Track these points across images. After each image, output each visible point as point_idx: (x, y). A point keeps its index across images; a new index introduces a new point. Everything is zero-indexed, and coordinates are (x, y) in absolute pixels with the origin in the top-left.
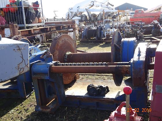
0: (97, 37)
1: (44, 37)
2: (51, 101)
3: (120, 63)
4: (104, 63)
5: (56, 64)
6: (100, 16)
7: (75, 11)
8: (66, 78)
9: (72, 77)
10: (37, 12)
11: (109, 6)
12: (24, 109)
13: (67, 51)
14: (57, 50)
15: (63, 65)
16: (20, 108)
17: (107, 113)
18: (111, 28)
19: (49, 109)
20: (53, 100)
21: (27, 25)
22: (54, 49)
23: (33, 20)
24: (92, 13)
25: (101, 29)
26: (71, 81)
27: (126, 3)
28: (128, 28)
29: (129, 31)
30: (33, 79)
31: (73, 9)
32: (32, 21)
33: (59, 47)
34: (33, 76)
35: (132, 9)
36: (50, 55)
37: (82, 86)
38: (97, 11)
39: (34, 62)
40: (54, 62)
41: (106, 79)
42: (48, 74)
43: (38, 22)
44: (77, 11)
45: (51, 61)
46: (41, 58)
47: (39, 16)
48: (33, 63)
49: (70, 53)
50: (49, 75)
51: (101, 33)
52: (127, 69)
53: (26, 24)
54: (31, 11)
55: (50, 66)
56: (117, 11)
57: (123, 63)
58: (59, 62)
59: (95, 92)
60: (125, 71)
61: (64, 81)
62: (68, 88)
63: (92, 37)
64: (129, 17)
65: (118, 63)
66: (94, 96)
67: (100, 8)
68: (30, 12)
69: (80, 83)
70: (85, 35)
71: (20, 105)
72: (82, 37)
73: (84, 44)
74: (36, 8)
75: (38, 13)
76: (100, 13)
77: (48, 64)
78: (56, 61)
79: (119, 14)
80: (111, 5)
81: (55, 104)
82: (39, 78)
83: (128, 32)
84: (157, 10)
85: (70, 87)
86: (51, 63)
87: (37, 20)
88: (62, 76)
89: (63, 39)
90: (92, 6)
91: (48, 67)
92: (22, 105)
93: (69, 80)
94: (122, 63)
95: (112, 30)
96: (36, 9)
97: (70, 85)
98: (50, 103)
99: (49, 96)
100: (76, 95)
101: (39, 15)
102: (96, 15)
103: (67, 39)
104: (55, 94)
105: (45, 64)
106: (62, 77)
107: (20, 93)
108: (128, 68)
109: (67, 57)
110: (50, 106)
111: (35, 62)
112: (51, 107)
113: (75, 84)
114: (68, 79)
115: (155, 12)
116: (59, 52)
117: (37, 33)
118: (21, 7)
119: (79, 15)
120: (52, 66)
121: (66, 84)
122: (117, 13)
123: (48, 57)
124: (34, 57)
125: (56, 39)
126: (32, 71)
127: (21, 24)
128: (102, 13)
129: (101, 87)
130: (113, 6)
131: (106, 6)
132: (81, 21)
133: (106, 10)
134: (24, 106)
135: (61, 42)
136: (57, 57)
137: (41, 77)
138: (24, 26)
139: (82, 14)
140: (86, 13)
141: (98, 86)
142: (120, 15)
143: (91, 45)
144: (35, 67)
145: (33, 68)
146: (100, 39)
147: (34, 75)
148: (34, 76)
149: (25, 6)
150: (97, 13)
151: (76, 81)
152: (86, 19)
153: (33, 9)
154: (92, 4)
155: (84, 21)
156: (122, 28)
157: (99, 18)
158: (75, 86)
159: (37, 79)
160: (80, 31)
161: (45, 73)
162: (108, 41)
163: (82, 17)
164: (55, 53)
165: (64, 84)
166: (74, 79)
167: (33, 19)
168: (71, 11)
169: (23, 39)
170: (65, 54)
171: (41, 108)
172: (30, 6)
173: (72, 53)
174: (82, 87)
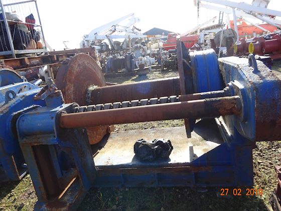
0: (127, 69)
1: (51, 73)
2: (69, 186)
3: (205, 93)
4: (171, 97)
5: (69, 110)
6: (125, 43)
7: (91, 39)
8: (93, 133)
9: (103, 129)
10: (33, 31)
11: (135, 30)
12: (14, 204)
13: (89, 85)
14: (70, 81)
15: (85, 110)
16: (7, 205)
17: (177, 190)
18: (144, 56)
19: (64, 207)
20: (71, 183)
21: (16, 52)
22: (64, 81)
23: (26, 43)
24: (114, 40)
25: (132, 57)
26: (102, 137)
27: (155, 28)
28: (166, 54)
29: (166, 58)
30: (21, 147)
31: (89, 36)
32: (25, 46)
33: (73, 78)
34: (22, 141)
35: (163, 33)
36: (56, 91)
37: (121, 143)
38: (121, 37)
39: (22, 110)
40: (65, 106)
41: (156, 125)
42: (54, 133)
43: (36, 47)
44: (94, 39)
45: (60, 104)
46: (35, 100)
47: (37, 39)
48: (19, 112)
49: (95, 87)
50: (56, 134)
51: (131, 62)
52: (232, 103)
53: (15, 49)
54: (23, 29)
55: (59, 116)
56: (146, 36)
57: (212, 94)
58: (78, 105)
59: (150, 155)
60: (227, 110)
61: (89, 139)
62: (98, 151)
63: (120, 69)
64: (161, 44)
65: (202, 94)
66: (151, 162)
67: (124, 33)
68: (21, 31)
69: (117, 138)
70: (110, 67)
71: (6, 198)
72: (107, 70)
73: (110, 79)
74: (30, 25)
75: (35, 33)
76: (125, 40)
77: (53, 110)
78: (71, 104)
79: (148, 41)
80: (138, 29)
81: (77, 193)
82: (35, 143)
83: (166, 60)
84: (193, 33)
85: (100, 148)
86: (59, 109)
87: (34, 44)
88: (86, 132)
89: (80, 63)
90: (114, 31)
91: (52, 118)
92: (11, 196)
93: (98, 137)
94: (209, 93)
95: (145, 58)
96: (30, 27)
97: (100, 145)
98: (66, 189)
99: (64, 172)
100: (115, 164)
101: (37, 37)
102: (120, 43)
103: (88, 63)
104: (74, 167)
105: (48, 111)
106: (85, 134)
107: (6, 172)
108: (234, 101)
109: (90, 95)
110: (66, 198)
111: (25, 109)
112: (68, 200)
113: (109, 141)
114: (97, 134)
115: (191, 35)
116: (74, 86)
117: (36, 64)
118: (3, 23)
119: (98, 44)
120: (63, 115)
121: (94, 143)
122: (147, 39)
123: (52, 97)
124: (21, 99)
125: (67, 63)
126: (18, 130)
127: (6, 50)
128: (128, 39)
129: (160, 143)
130: (140, 30)
131: (132, 31)
132: (101, 51)
133: (133, 36)
134: (15, 199)
135: (76, 69)
136: (72, 96)
137: (40, 140)
138: (11, 54)
139: (102, 42)
140: (106, 41)
141: (153, 142)
142: (150, 42)
143: (119, 80)
144: (23, 121)
145: (20, 124)
146: (131, 71)
147: (23, 139)
148: (25, 139)
149: (11, 21)
150: (121, 40)
151: (111, 136)
152: (108, 49)
153: (26, 26)
154: (114, 29)
155: (106, 51)
156: (158, 55)
157: (124, 47)
158: (110, 145)
159: (30, 147)
160: (101, 62)
161: (47, 132)
162: (142, 73)
163: (101, 45)
164: (66, 88)
165: (91, 145)
166: (105, 133)
167: (28, 43)
168: (87, 39)
169: (3, 69)
170: (87, 90)
171: (47, 206)
172: (19, 20)
173: (99, 87)
174: (122, 146)
